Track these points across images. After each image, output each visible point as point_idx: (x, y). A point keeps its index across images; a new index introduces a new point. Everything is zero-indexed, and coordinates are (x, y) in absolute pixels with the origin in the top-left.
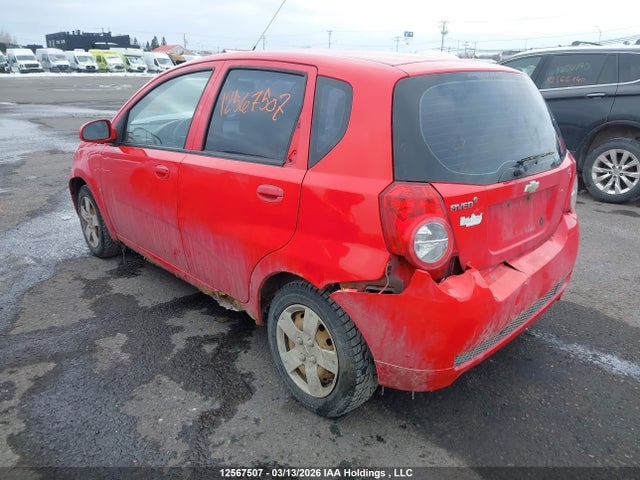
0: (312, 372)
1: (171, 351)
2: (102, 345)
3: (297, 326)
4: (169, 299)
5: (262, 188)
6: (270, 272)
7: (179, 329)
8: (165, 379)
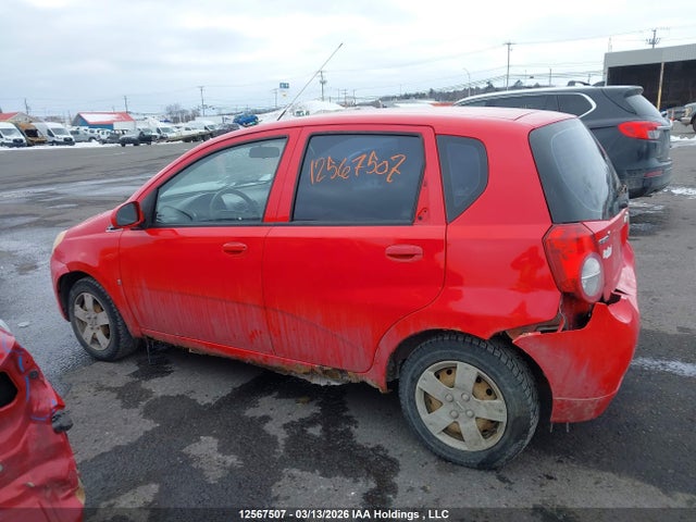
0: (469, 428)
1: (277, 443)
2: (193, 452)
3: (445, 384)
4: (228, 390)
5: (392, 249)
6: (412, 332)
7: (266, 419)
8: (295, 472)
